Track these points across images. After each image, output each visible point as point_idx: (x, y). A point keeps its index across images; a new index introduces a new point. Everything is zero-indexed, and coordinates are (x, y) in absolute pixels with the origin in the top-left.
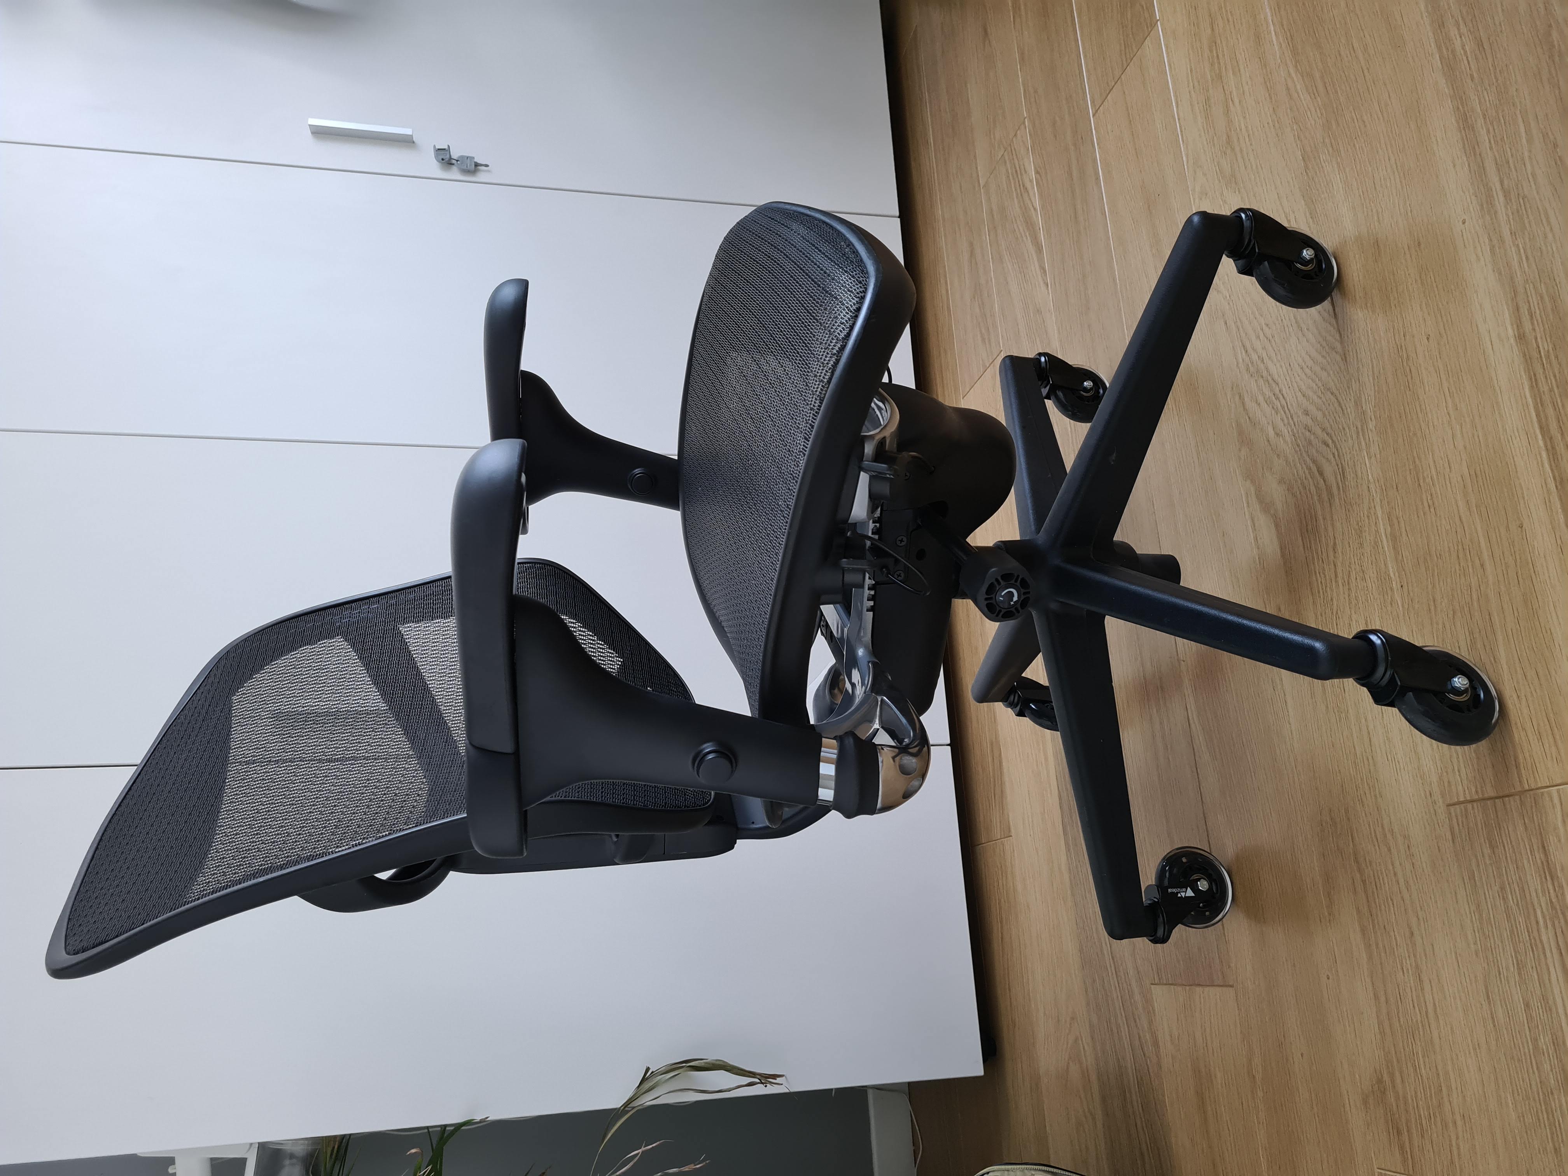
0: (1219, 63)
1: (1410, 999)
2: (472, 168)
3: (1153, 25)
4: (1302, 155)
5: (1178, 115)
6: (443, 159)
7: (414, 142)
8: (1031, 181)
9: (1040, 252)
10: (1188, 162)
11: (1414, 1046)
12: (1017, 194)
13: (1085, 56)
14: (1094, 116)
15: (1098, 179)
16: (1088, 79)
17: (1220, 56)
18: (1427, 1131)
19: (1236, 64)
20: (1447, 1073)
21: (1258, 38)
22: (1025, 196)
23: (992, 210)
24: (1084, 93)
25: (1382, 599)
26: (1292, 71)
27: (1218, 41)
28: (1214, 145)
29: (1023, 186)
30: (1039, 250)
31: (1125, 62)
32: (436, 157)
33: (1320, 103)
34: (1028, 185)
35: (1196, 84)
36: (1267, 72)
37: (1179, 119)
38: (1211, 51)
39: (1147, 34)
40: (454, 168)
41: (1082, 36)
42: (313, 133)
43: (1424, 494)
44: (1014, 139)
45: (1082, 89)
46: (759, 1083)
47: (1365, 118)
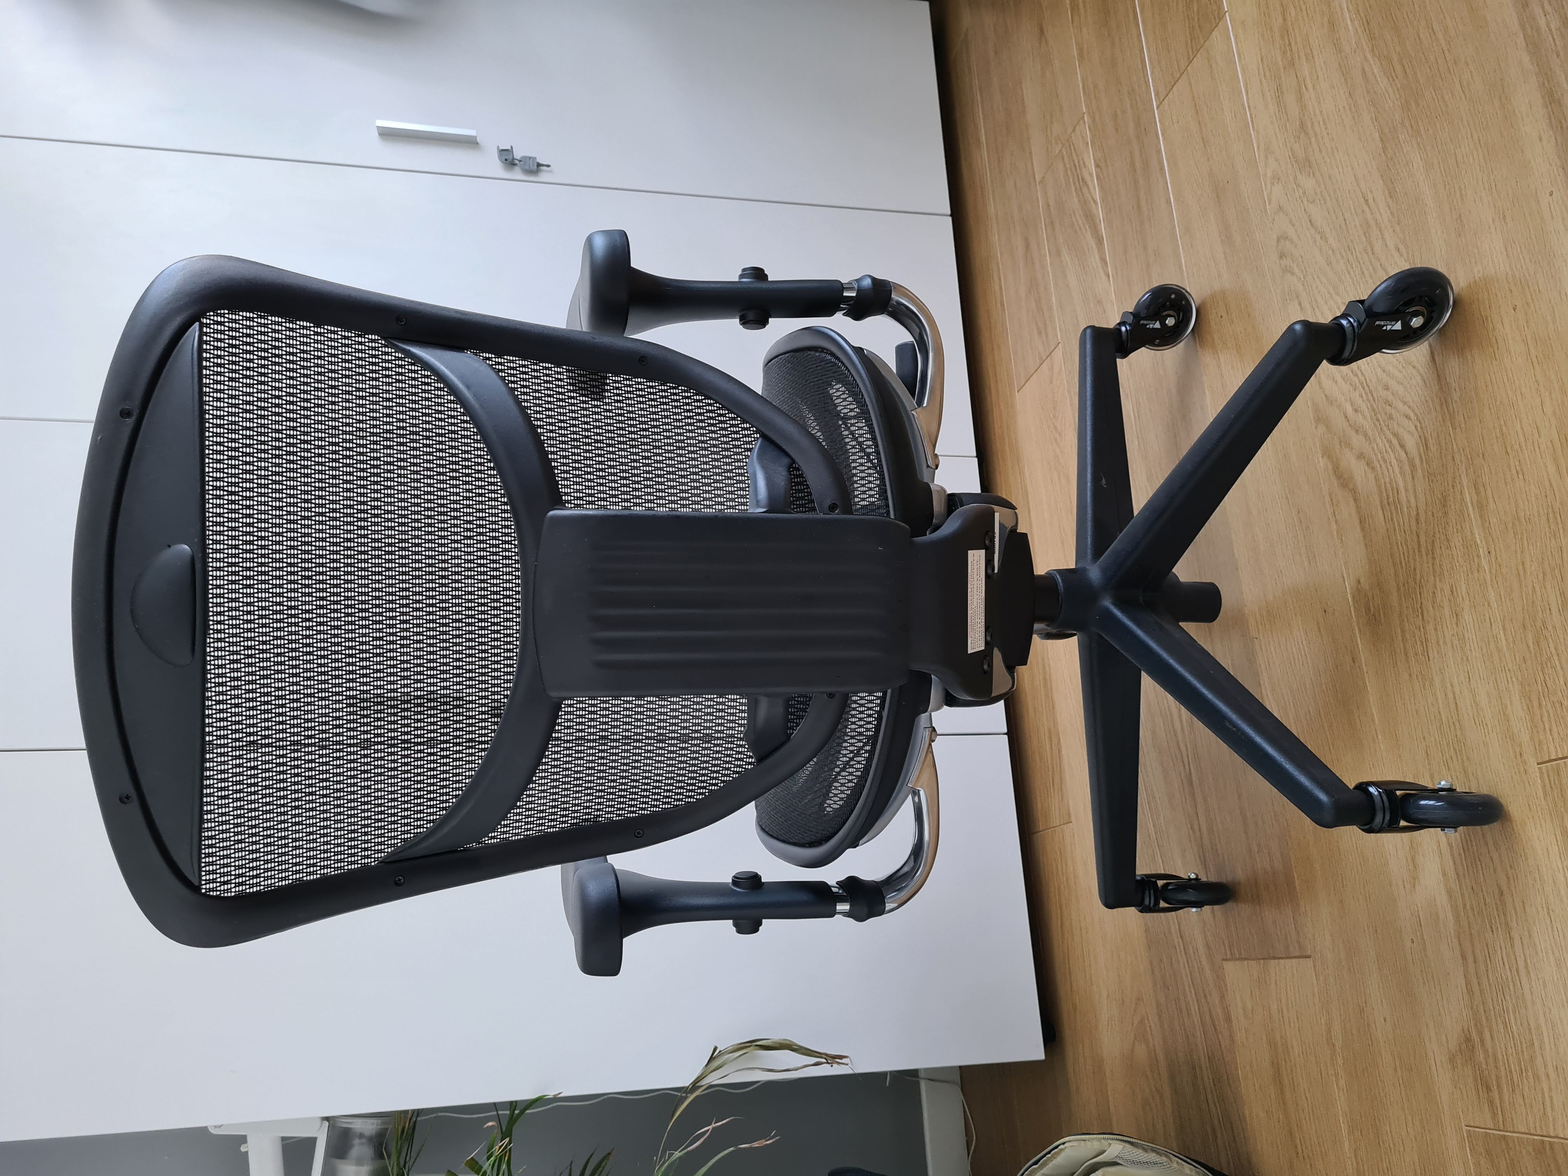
0: (1291, 50)
1: (1500, 958)
2: (534, 168)
3: (1221, 17)
4: (1380, 137)
5: (1248, 103)
6: (506, 160)
7: (478, 143)
8: (1091, 175)
9: (1101, 245)
10: (1258, 148)
11: (1504, 1002)
12: (1076, 189)
13: (1148, 49)
14: (1157, 108)
15: (1162, 169)
16: (1152, 73)
17: (1293, 44)
18: (1518, 1085)
19: (1309, 51)
20: (1538, 1027)
21: (1332, 25)
22: (1085, 190)
23: (1049, 206)
24: (1148, 86)
25: (1468, 565)
26: (1369, 56)
27: (1291, 30)
28: (1287, 130)
29: (1083, 180)
30: (1099, 241)
31: (1191, 54)
32: (500, 156)
33: (1399, 86)
34: (1087, 177)
35: (1267, 73)
36: (1341, 57)
37: (1249, 107)
38: (1282, 38)
39: (1214, 25)
40: (517, 169)
41: (1144, 30)
42: (380, 134)
43: (1512, 461)
44: (1073, 135)
45: (1145, 80)
46: (825, 1063)
47: (1446, 98)
